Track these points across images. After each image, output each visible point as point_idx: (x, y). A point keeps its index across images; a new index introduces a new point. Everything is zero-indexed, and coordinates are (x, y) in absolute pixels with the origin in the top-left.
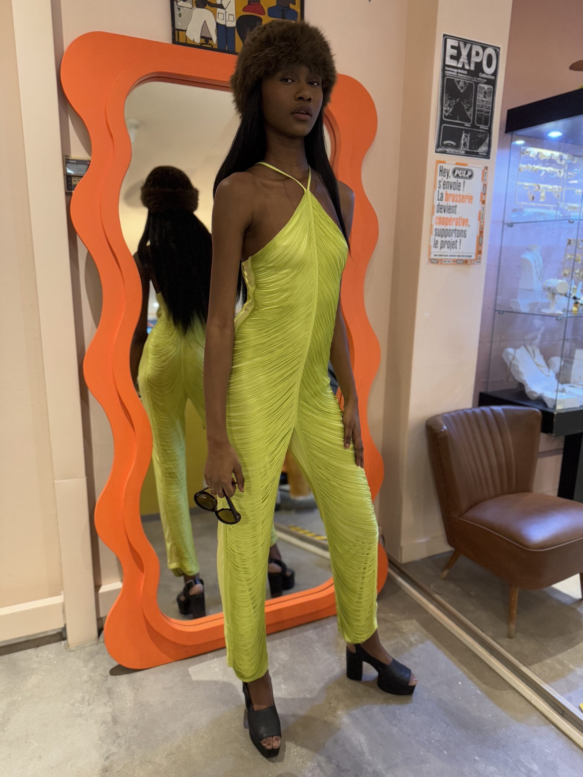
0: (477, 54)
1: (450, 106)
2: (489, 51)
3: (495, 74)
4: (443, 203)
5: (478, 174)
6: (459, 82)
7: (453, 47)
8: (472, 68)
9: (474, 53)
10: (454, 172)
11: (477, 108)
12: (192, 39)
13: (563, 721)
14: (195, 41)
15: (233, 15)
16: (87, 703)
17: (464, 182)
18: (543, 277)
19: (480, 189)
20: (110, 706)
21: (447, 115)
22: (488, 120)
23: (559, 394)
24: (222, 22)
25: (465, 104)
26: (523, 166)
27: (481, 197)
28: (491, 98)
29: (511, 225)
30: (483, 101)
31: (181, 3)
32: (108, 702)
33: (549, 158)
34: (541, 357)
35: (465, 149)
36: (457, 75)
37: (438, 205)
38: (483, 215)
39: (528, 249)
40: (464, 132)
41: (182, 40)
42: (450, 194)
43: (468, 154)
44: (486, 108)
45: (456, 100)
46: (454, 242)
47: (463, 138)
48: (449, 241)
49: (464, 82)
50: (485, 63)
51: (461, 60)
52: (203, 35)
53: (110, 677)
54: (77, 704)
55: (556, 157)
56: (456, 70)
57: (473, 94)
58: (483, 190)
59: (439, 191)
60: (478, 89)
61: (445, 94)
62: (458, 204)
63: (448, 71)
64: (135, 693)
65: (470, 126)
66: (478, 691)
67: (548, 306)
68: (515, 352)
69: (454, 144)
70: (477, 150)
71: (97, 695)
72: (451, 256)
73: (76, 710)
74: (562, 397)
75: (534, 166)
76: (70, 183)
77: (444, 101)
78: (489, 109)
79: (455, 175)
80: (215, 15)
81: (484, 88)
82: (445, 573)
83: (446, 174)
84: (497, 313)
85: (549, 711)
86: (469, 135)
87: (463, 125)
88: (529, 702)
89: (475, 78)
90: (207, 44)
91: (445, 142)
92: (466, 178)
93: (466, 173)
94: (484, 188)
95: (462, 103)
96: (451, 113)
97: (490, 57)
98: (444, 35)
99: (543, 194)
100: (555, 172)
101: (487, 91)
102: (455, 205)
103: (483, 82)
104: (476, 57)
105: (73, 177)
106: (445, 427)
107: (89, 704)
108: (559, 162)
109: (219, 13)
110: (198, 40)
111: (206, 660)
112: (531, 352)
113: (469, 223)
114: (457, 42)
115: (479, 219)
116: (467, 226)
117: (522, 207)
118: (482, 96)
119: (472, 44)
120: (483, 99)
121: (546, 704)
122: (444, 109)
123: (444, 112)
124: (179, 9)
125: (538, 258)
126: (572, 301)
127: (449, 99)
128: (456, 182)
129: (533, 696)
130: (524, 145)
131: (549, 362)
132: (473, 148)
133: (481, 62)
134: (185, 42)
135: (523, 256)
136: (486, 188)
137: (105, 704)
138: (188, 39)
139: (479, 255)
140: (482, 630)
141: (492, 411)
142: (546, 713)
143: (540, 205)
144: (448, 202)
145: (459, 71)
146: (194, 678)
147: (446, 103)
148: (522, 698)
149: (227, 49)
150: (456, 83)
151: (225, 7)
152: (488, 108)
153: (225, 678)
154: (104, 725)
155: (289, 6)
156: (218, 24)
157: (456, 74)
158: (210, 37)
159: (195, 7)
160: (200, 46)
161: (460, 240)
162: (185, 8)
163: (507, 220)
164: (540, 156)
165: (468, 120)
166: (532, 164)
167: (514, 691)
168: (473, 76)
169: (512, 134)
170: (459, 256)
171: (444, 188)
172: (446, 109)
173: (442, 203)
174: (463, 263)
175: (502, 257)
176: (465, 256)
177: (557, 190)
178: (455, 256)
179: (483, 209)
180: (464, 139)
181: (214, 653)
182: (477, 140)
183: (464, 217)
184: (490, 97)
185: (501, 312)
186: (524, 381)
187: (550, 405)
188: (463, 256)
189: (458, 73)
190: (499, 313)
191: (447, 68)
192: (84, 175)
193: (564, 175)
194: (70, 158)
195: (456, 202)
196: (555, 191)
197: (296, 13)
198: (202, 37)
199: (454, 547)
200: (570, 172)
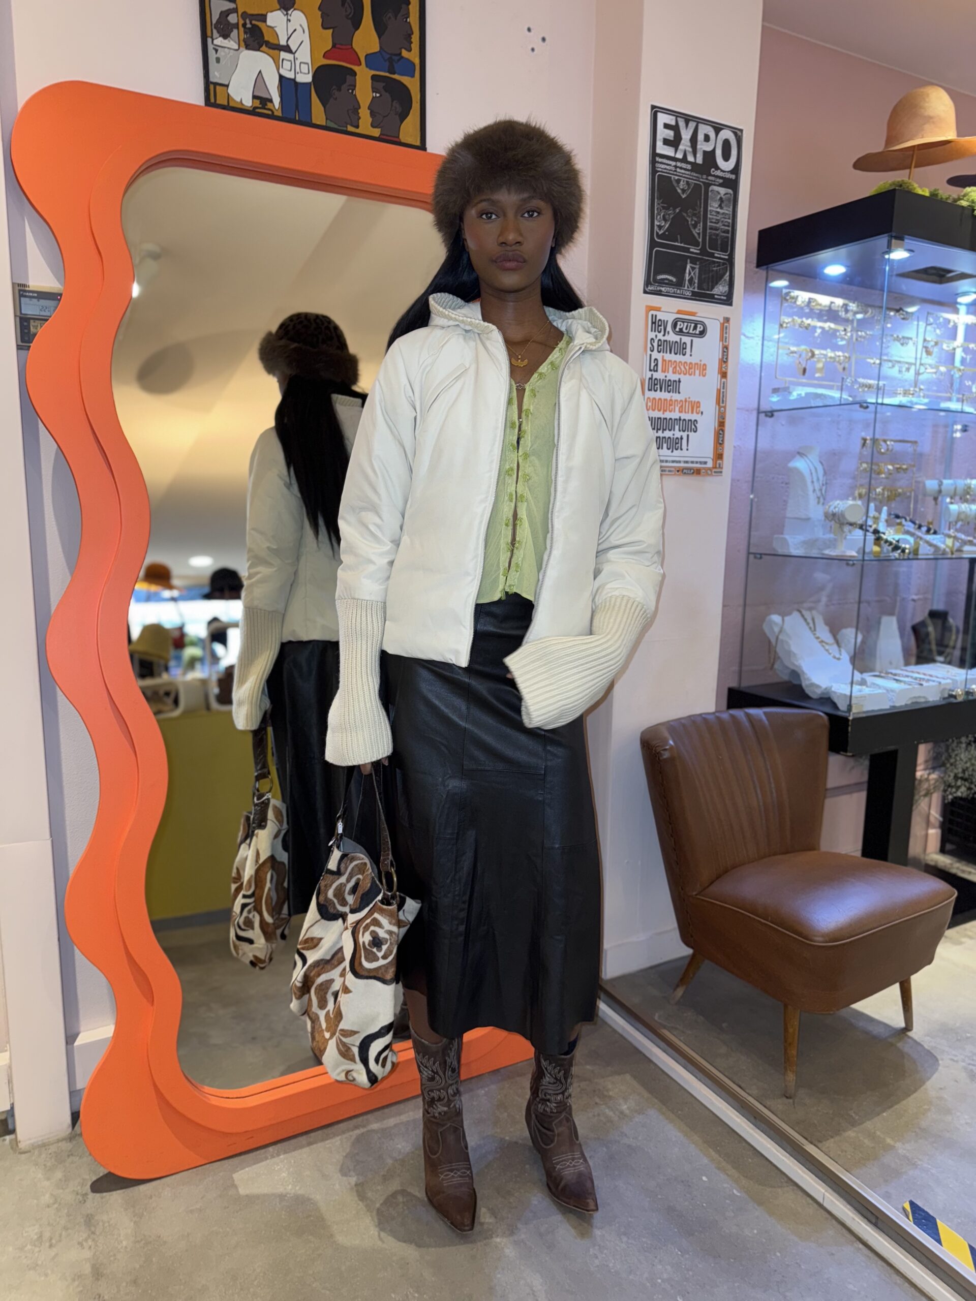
0: (707, 138)
1: (665, 219)
2: (726, 134)
3: (736, 170)
4: (659, 375)
5: (713, 330)
6: (678, 181)
7: (667, 126)
8: (700, 160)
9: (701, 137)
10: (675, 325)
11: (709, 224)
12: (238, 100)
13: (877, 1235)
14: (244, 102)
15: (308, 64)
16: (48, 1244)
17: (692, 341)
18: (824, 499)
19: (717, 354)
20: (90, 1247)
21: (661, 232)
22: (728, 244)
23: (856, 688)
24: (290, 75)
25: (688, 216)
26: (787, 320)
27: (720, 367)
28: (731, 209)
29: (771, 414)
30: (718, 213)
31: (219, 41)
32: (86, 1240)
33: (827, 308)
34: (827, 628)
35: (691, 289)
36: (676, 171)
37: (651, 379)
38: (723, 396)
39: (799, 453)
40: (689, 261)
41: (221, 100)
42: (670, 361)
43: (697, 296)
44: (724, 225)
45: (674, 209)
46: (677, 438)
47: (687, 271)
48: (669, 438)
49: (687, 182)
50: (719, 153)
51: (681, 147)
52: (256, 94)
53: (91, 1195)
54: (29, 1247)
55: (838, 306)
56: (673, 163)
57: (702, 201)
58: (723, 355)
59: (651, 355)
60: (710, 194)
61: (656, 200)
62: (682, 377)
63: (661, 163)
64: (135, 1222)
65: (698, 252)
66: (735, 1191)
67: (833, 544)
68: (783, 620)
69: (674, 280)
70: (711, 290)
71: (66, 1228)
72: (673, 462)
73: (26, 1257)
74: (860, 691)
75: (804, 319)
76: (26, 331)
77: (656, 212)
78: (728, 226)
79: (677, 329)
80: (278, 64)
81: (719, 193)
82: (680, 992)
83: (662, 327)
84: (751, 556)
85: (854, 1219)
86: (697, 267)
87: (687, 250)
88: (821, 1206)
89: (705, 177)
90: (263, 108)
91: (660, 277)
92: (695, 335)
93: (695, 328)
94: (724, 352)
95: (685, 214)
96: (667, 230)
97: (726, 145)
98: (653, 107)
99: (820, 365)
100: (838, 331)
101: (724, 197)
102: (677, 380)
103: (717, 183)
104: (705, 143)
105: (32, 321)
106: (671, 742)
107: (51, 1246)
108: (842, 314)
109: (283, 60)
110: (248, 102)
111: (266, 1158)
112: (810, 621)
113: (702, 409)
114: (674, 118)
115: (718, 402)
116: (697, 413)
117: (787, 385)
118: (717, 206)
119: (698, 123)
120: (719, 210)
121: (849, 1206)
122: (656, 223)
123: (656, 228)
124: (216, 51)
125: (816, 469)
126: (871, 537)
127: (664, 208)
128: (679, 341)
129: (827, 1194)
130: (786, 287)
131: (838, 637)
132: (705, 287)
133: (714, 151)
134: (226, 103)
135: (792, 464)
136: (728, 352)
137: (80, 1244)
138: (233, 99)
139: (719, 462)
140: (740, 1087)
141: (748, 715)
142: (849, 1223)
143: (816, 382)
144: (666, 374)
145: (679, 164)
146: (242, 1191)
147: (659, 214)
148: (808, 1199)
149: (297, 118)
150: (675, 184)
151: (294, 51)
152: (726, 224)
153: (297, 1188)
154: (76, 1283)
155: (400, 54)
156: (281, 77)
157: (673, 169)
158: (269, 97)
159: (243, 49)
160: (252, 112)
161: (688, 436)
162: (226, 49)
163: (765, 407)
164: (813, 304)
165: (696, 244)
166: (801, 317)
167: (795, 1188)
168: (702, 174)
169: (767, 268)
170: (686, 462)
171: (659, 352)
172: (658, 224)
173: (656, 375)
174: (693, 473)
175: (757, 467)
176: (697, 462)
177: (842, 358)
178: (679, 462)
179: (724, 386)
180: (690, 273)
181: (279, 1146)
182: (711, 274)
183: (692, 399)
184: (729, 207)
185: (759, 556)
186: (800, 667)
187: (842, 706)
188: (692, 462)
189: (676, 167)
190: (755, 557)
191: (658, 159)
192: (50, 317)
193: (852, 335)
194: (27, 289)
195: (680, 374)
196: (840, 360)
197: (414, 65)
198: (255, 97)
199: (692, 947)
200: (861, 331)
